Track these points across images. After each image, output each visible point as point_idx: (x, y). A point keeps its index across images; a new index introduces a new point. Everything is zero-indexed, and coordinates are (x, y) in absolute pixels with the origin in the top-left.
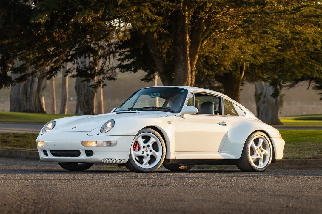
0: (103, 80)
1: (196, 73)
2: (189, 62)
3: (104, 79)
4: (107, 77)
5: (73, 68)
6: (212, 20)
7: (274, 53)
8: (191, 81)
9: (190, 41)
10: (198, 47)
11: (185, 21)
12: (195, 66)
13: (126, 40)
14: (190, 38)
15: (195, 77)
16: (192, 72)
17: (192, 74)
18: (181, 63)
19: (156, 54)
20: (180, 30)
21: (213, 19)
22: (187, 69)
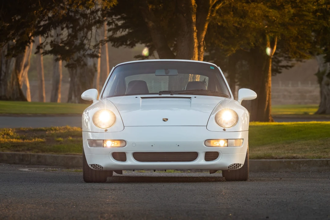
0: (83, 58)
1: (205, 48)
2: (195, 34)
3: (85, 57)
4: (88, 55)
5: (46, 42)
7: (310, 21)
9: (197, 6)
10: (208, 14)
12: (203, 39)
13: (112, 6)
14: (196, 3)
15: (203, 54)
16: (199, 47)
17: (199, 50)
18: (184, 35)
22: (193, 43)
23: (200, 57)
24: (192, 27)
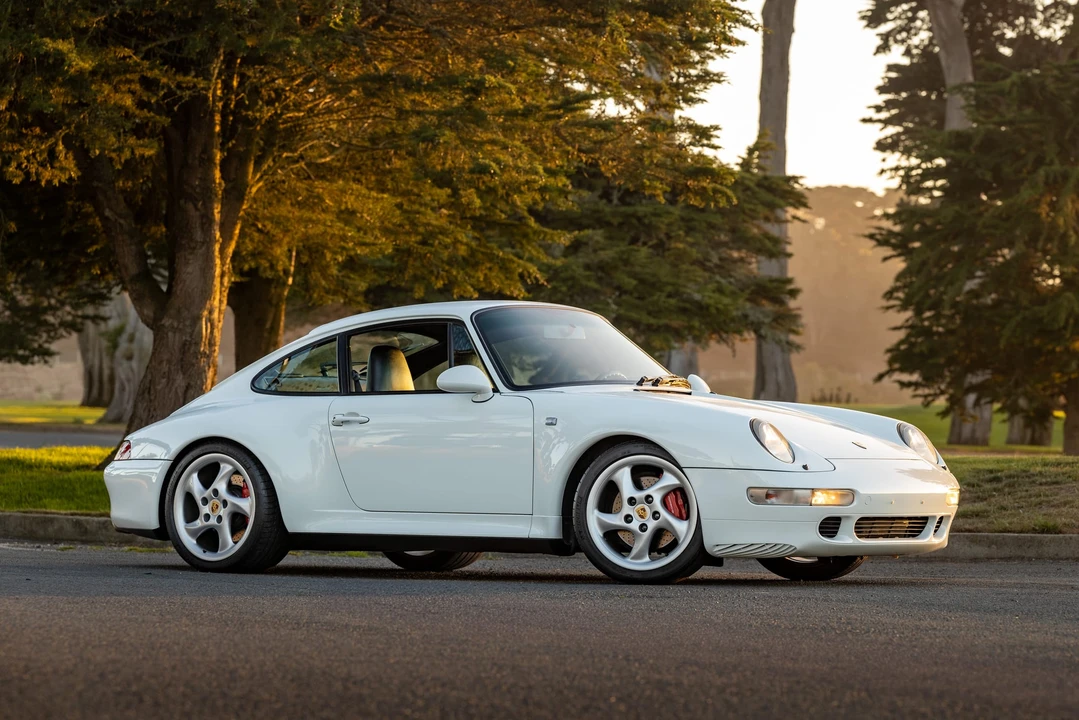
2: (217, 247)
6: (281, 126)
8: (221, 301)
10: (242, 203)
11: (213, 125)
12: (229, 260)
14: (222, 177)
16: (222, 275)
17: (222, 283)
18: (194, 248)
19: (122, 221)
20: (197, 155)
21: (283, 123)
23: (222, 299)
24: (213, 232)
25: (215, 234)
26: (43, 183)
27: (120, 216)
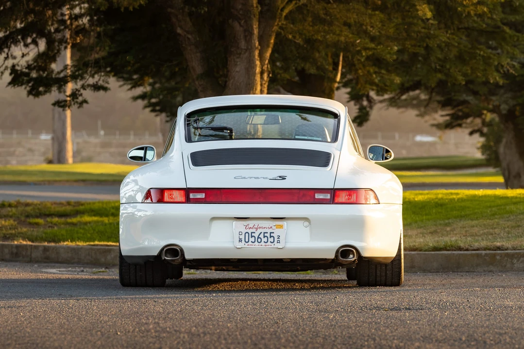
0: (82, 91)
1: (271, 75)
2: (257, 53)
3: (84, 89)
4: (89, 85)
5: (4, 66)
7: (420, 32)
8: (262, 91)
9: (260, 8)
10: (275, 21)
12: (267, 61)
13: (136, 7)
14: (259, 3)
15: (267, 84)
16: (262, 73)
17: (262, 78)
18: (240, 54)
19: (190, 36)
22: (254, 67)
23: (263, 89)
24: (253, 42)
25: (255, 43)
26: (122, 10)
27: (188, 32)
